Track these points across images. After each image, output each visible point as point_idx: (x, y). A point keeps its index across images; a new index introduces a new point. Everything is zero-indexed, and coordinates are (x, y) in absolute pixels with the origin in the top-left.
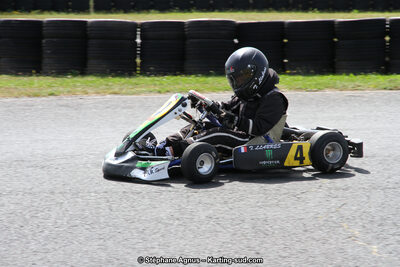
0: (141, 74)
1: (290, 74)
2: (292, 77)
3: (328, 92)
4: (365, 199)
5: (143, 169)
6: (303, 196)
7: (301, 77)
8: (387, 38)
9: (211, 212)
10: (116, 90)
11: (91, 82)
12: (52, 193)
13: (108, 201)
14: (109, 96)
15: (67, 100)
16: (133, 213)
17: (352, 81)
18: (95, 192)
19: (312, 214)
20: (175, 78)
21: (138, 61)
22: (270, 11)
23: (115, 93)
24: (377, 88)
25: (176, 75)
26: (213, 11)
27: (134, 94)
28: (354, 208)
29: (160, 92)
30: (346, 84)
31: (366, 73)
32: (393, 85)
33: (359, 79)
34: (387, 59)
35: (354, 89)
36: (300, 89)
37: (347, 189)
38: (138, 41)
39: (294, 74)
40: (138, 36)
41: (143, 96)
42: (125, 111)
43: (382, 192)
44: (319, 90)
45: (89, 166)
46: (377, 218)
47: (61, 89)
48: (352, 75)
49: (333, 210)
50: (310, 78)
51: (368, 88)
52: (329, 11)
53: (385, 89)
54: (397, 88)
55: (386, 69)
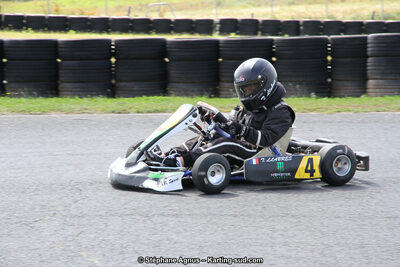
1: (10, 96)
2: (13, 99)
3: (53, 115)
4: (103, 226)
6: (37, 224)
7: (23, 100)
8: (113, 60)
17: (79, 104)
24: (105, 111)
28: (92, 236)
30: (73, 106)
31: (92, 96)
32: (120, 108)
33: (86, 102)
34: (113, 81)
35: (81, 112)
36: (23, 112)
37: (82, 217)
39: (15, 96)
43: (120, 219)
44: (44, 113)
46: (117, 246)
48: (77, 98)
49: (70, 238)
50: (33, 100)
51: (96, 112)
52: (44, 31)
53: (113, 112)
54: (125, 112)
55: (112, 92)
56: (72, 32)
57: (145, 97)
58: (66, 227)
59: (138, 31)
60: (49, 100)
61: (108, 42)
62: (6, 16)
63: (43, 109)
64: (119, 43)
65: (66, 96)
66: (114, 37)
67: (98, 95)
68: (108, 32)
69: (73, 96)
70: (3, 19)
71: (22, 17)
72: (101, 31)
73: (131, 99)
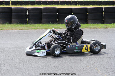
0: (28, 23)
3: (86, 29)
4: (101, 61)
5: (38, 52)
6: (82, 60)
8: (103, 13)
9: (54, 65)
10: (21, 28)
11: (13, 26)
12: (5, 59)
13: (22, 62)
14: (19, 30)
15: (6, 31)
16: (31, 65)
17: (93, 26)
18: (18, 59)
19: (86, 65)
20: (39, 25)
21: (27, 20)
22: (65, 5)
23: (21, 29)
24: (101, 28)
25: (39, 24)
26: (48, 5)
27: (27, 29)
29: (35, 29)
30: (92, 27)
31: (97, 23)
32: (106, 27)
33: (95, 25)
34: (103, 19)
35: (94, 28)
38: (28, 13)
40: (27, 12)
41: (30, 30)
42: (25, 34)
43: (106, 59)
45: (15, 51)
47: (4, 28)
48: (93, 24)
49: (92, 64)
51: (98, 28)
52: (83, 5)
53: (103, 28)
54: (107, 28)
55: (103, 22)
56: (91, 5)
57: (113, 24)
58: (90, 61)
59: (110, 5)
60: (85, 25)
61: (102, 8)
62: (73, 1)
63: (83, 27)
64: (105, 8)
65: (90, 24)
66: (104, 6)
67: (99, 23)
68: (101, 5)
69: (92, 24)
70: (72, 2)
71: (77, 1)
72: (99, 5)
73: (109, 24)
